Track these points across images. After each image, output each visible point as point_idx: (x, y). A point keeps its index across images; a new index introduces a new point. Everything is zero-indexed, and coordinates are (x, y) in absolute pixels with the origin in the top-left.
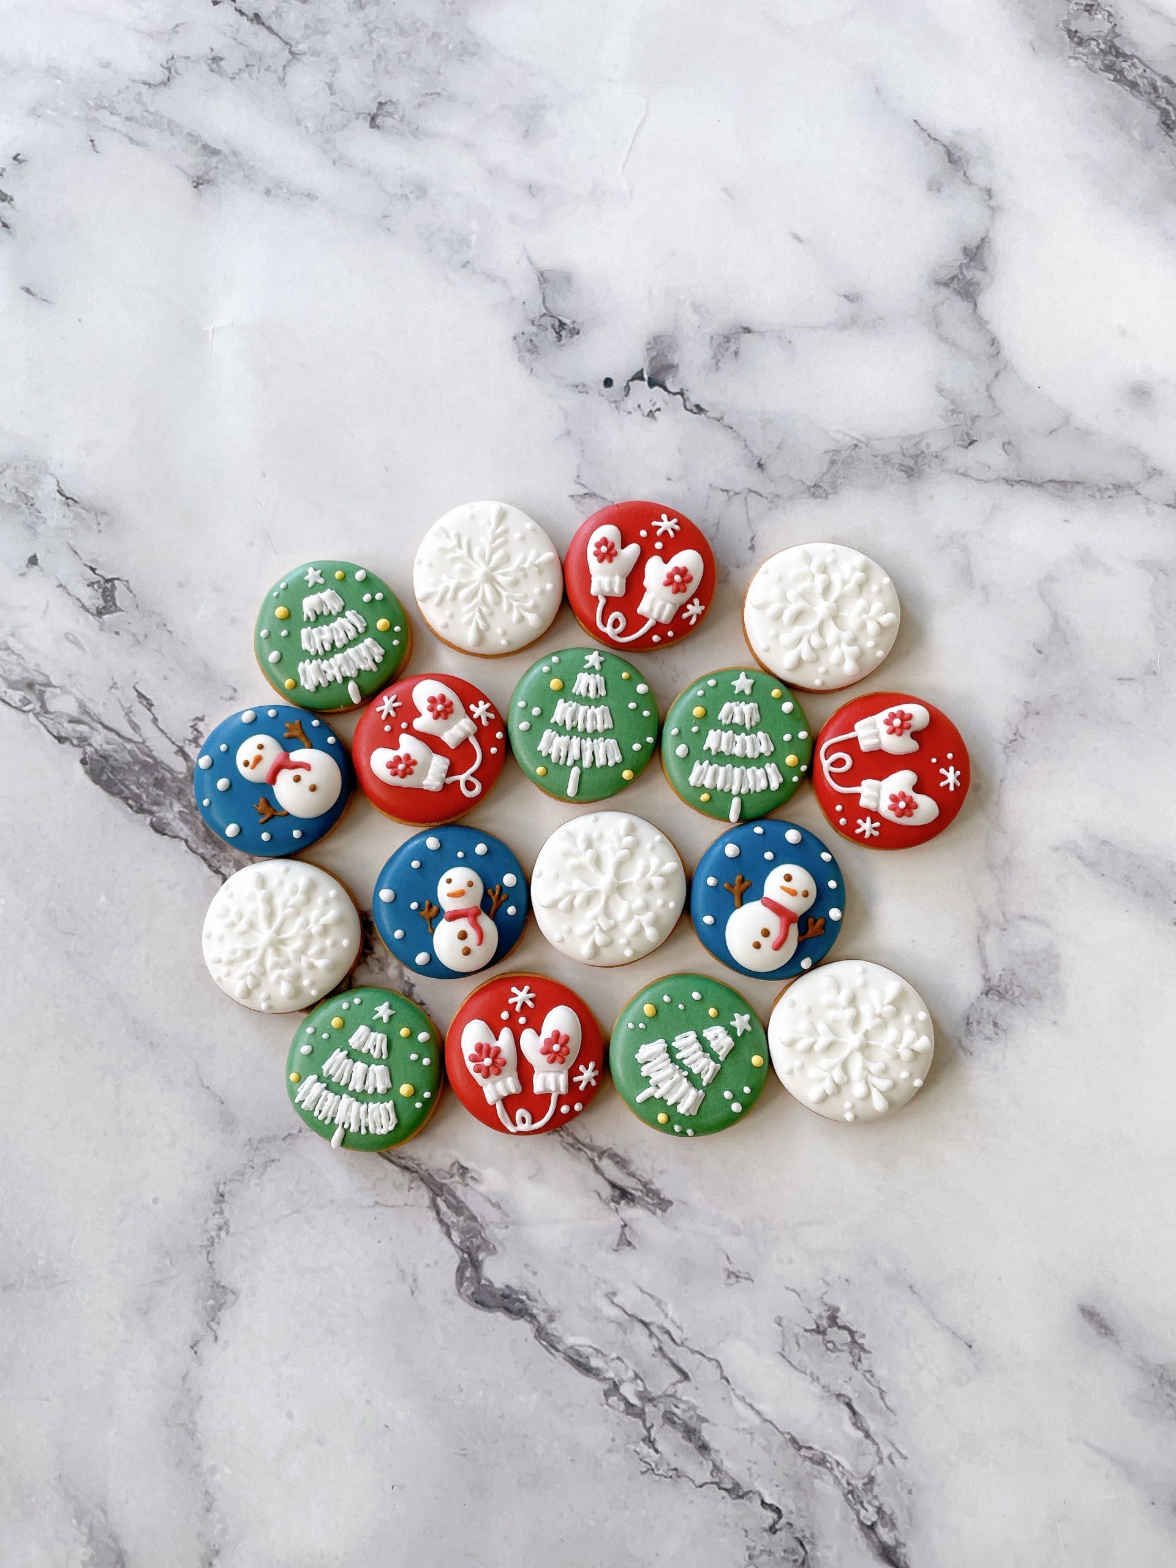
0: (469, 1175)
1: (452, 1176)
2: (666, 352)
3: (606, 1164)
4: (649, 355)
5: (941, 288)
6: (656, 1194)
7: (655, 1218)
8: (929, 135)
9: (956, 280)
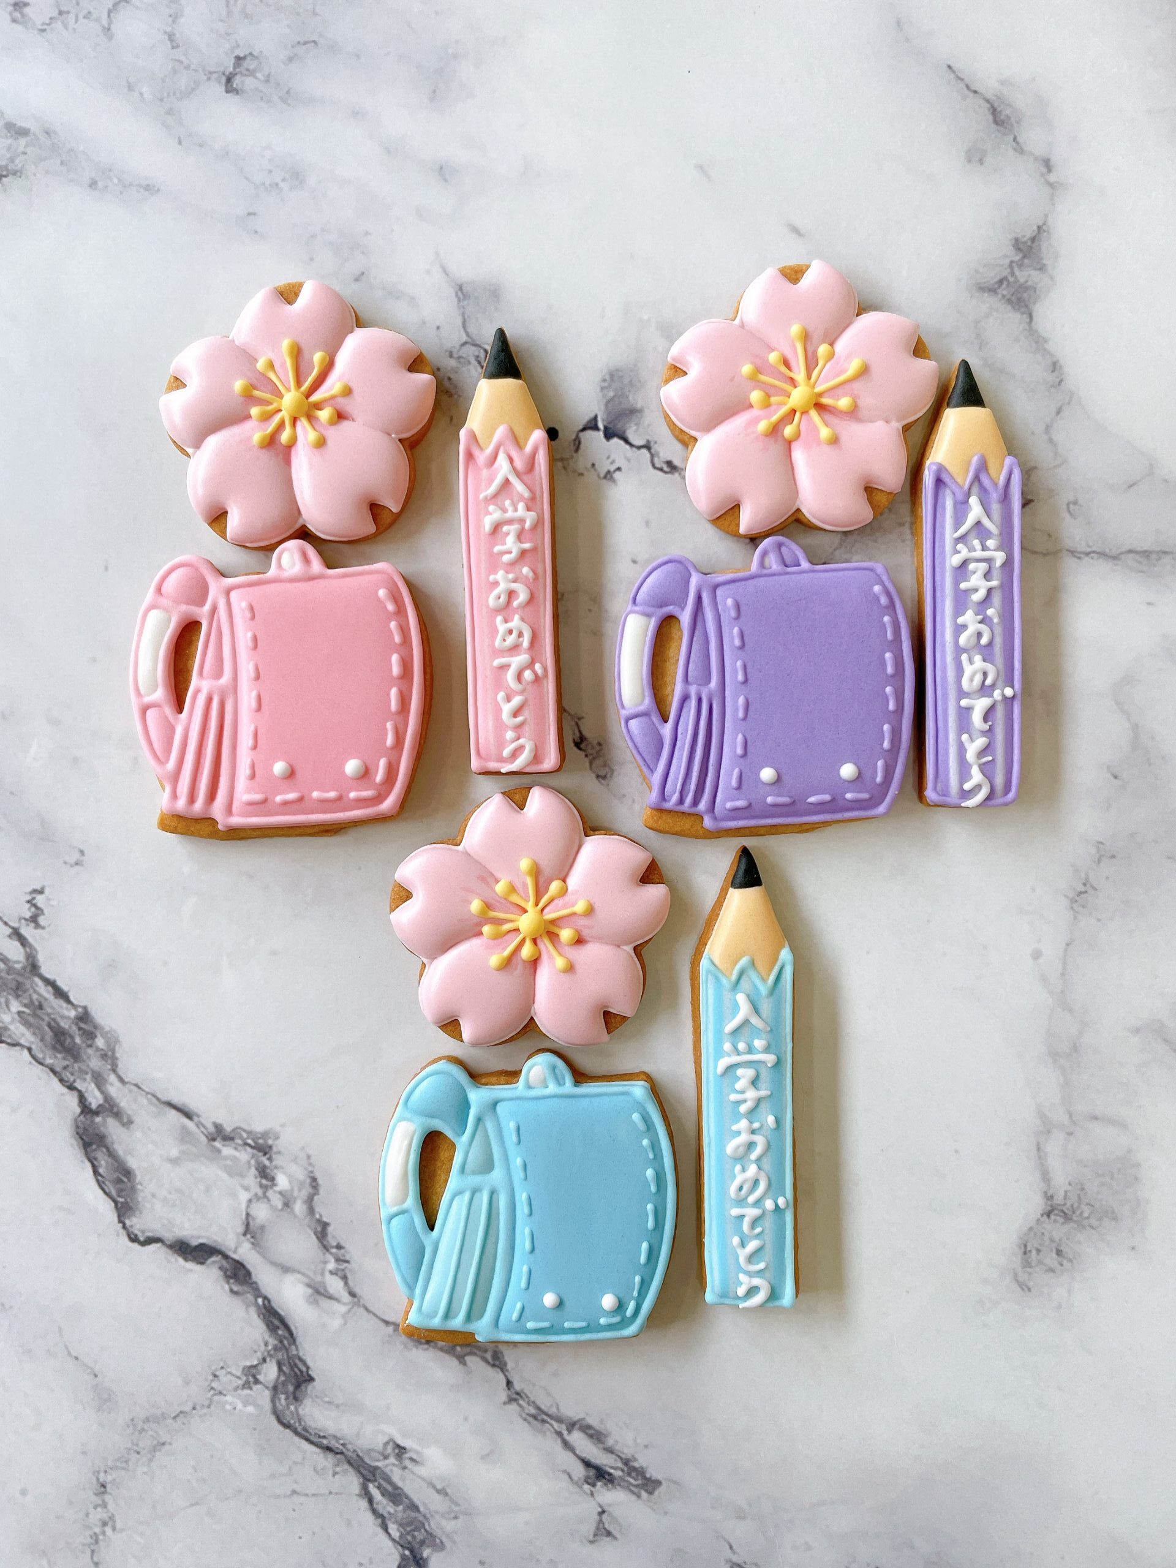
0: (407, 1455)
1: (386, 1457)
2: (627, 393)
3: (577, 1438)
4: (604, 396)
5: (986, 295)
6: (640, 1472)
7: (640, 1502)
8: (967, 87)
9: (1004, 286)
